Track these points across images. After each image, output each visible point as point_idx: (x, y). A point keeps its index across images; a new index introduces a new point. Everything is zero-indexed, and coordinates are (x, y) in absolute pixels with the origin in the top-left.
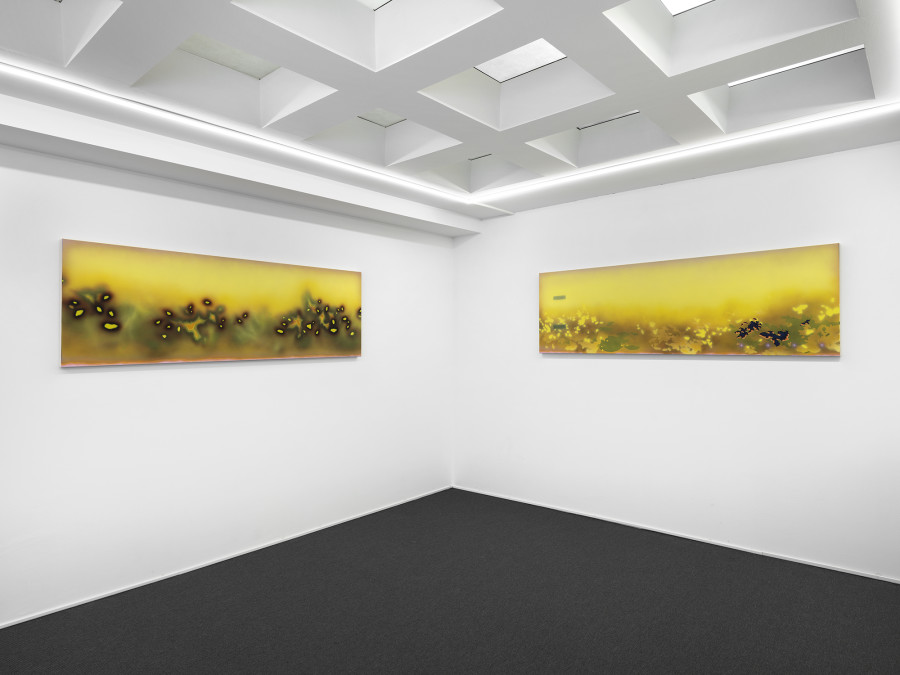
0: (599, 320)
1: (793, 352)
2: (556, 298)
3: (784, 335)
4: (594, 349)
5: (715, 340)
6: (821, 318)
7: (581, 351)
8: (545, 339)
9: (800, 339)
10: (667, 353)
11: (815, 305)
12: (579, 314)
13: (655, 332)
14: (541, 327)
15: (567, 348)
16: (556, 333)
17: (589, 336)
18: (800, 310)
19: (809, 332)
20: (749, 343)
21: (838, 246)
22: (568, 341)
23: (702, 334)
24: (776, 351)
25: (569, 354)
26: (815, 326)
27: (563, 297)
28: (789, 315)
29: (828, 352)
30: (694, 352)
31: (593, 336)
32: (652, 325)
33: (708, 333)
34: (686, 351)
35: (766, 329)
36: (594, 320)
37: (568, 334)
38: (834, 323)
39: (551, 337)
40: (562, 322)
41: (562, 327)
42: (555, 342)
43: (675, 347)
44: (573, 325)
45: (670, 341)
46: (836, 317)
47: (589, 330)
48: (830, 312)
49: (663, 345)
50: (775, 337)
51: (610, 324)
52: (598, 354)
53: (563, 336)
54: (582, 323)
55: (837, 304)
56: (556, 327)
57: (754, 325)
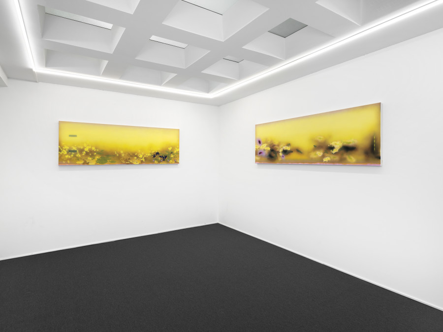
0: (96, 149)
1: (168, 162)
2: (70, 136)
3: (166, 157)
4: (94, 162)
5: (145, 158)
6: (175, 152)
7: (86, 163)
8: (62, 158)
9: (170, 159)
10: (128, 164)
11: (174, 148)
12: (85, 145)
13: (123, 155)
14: (60, 151)
15: (78, 162)
16: (70, 154)
17: (91, 156)
18: (170, 149)
19: (172, 156)
20: (156, 160)
21: (179, 130)
22: (78, 159)
23: (141, 156)
24: (164, 163)
25: (79, 165)
26: (174, 154)
27: (75, 136)
28: (167, 151)
29: (177, 163)
30: (138, 163)
31: (93, 156)
32: (122, 152)
33: (143, 156)
34: (135, 163)
35: (161, 155)
36: (93, 149)
37: (78, 155)
38: (178, 153)
39: (67, 156)
40: (74, 149)
41: (75, 151)
42: (70, 159)
43: (131, 161)
44: (81, 151)
45: (129, 159)
46: (179, 151)
47: (90, 153)
48: (177, 150)
49: (126, 160)
50: (163, 158)
51: (102, 151)
52: (96, 165)
53: (75, 156)
54: (87, 149)
55: (179, 148)
56: (70, 151)
57: (158, 153)
